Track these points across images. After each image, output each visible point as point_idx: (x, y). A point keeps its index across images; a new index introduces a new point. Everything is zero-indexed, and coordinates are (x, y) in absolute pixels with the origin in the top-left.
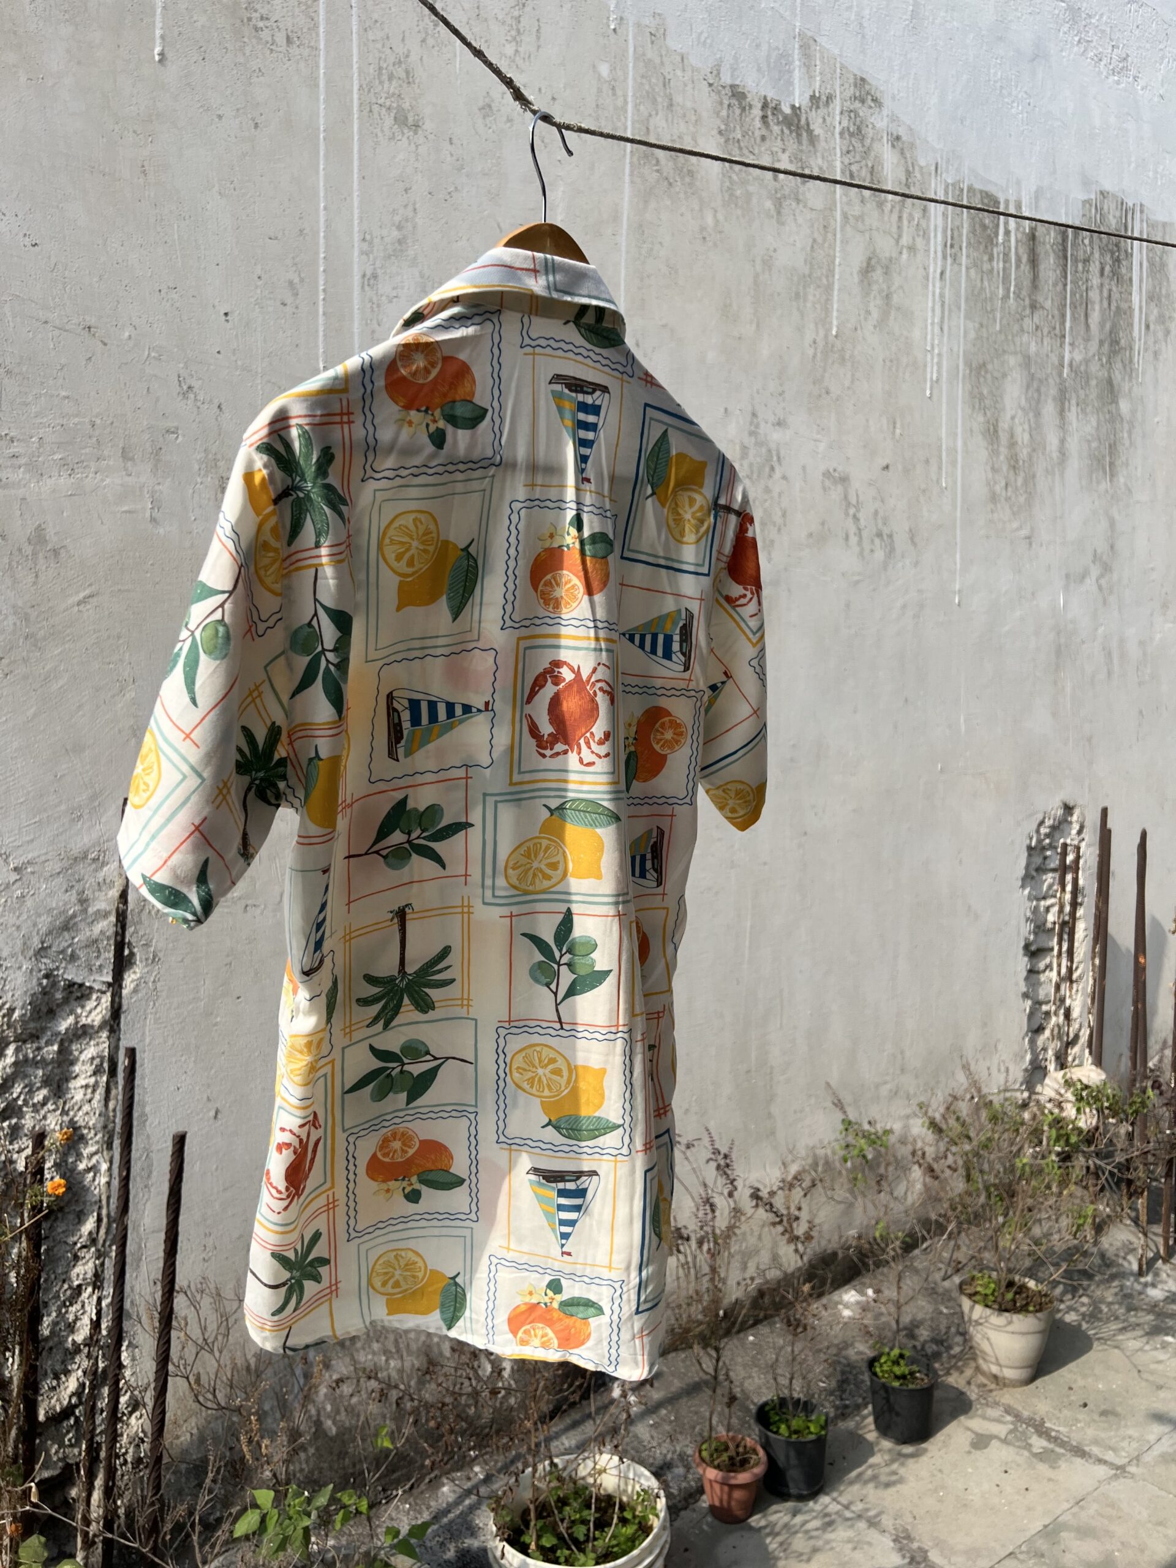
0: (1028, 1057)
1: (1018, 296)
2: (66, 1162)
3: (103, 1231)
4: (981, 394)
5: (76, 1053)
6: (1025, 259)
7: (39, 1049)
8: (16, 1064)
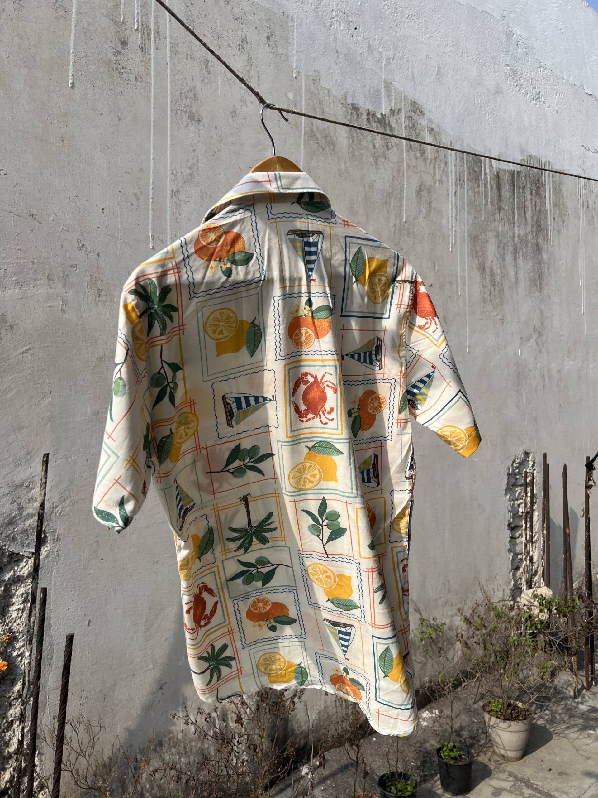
0: (512, 583)
1: (492, 204)
2: (6, 651)
3: (26, 690)
4: (476, 250)
5: (14, 591)
6: (494, 187)
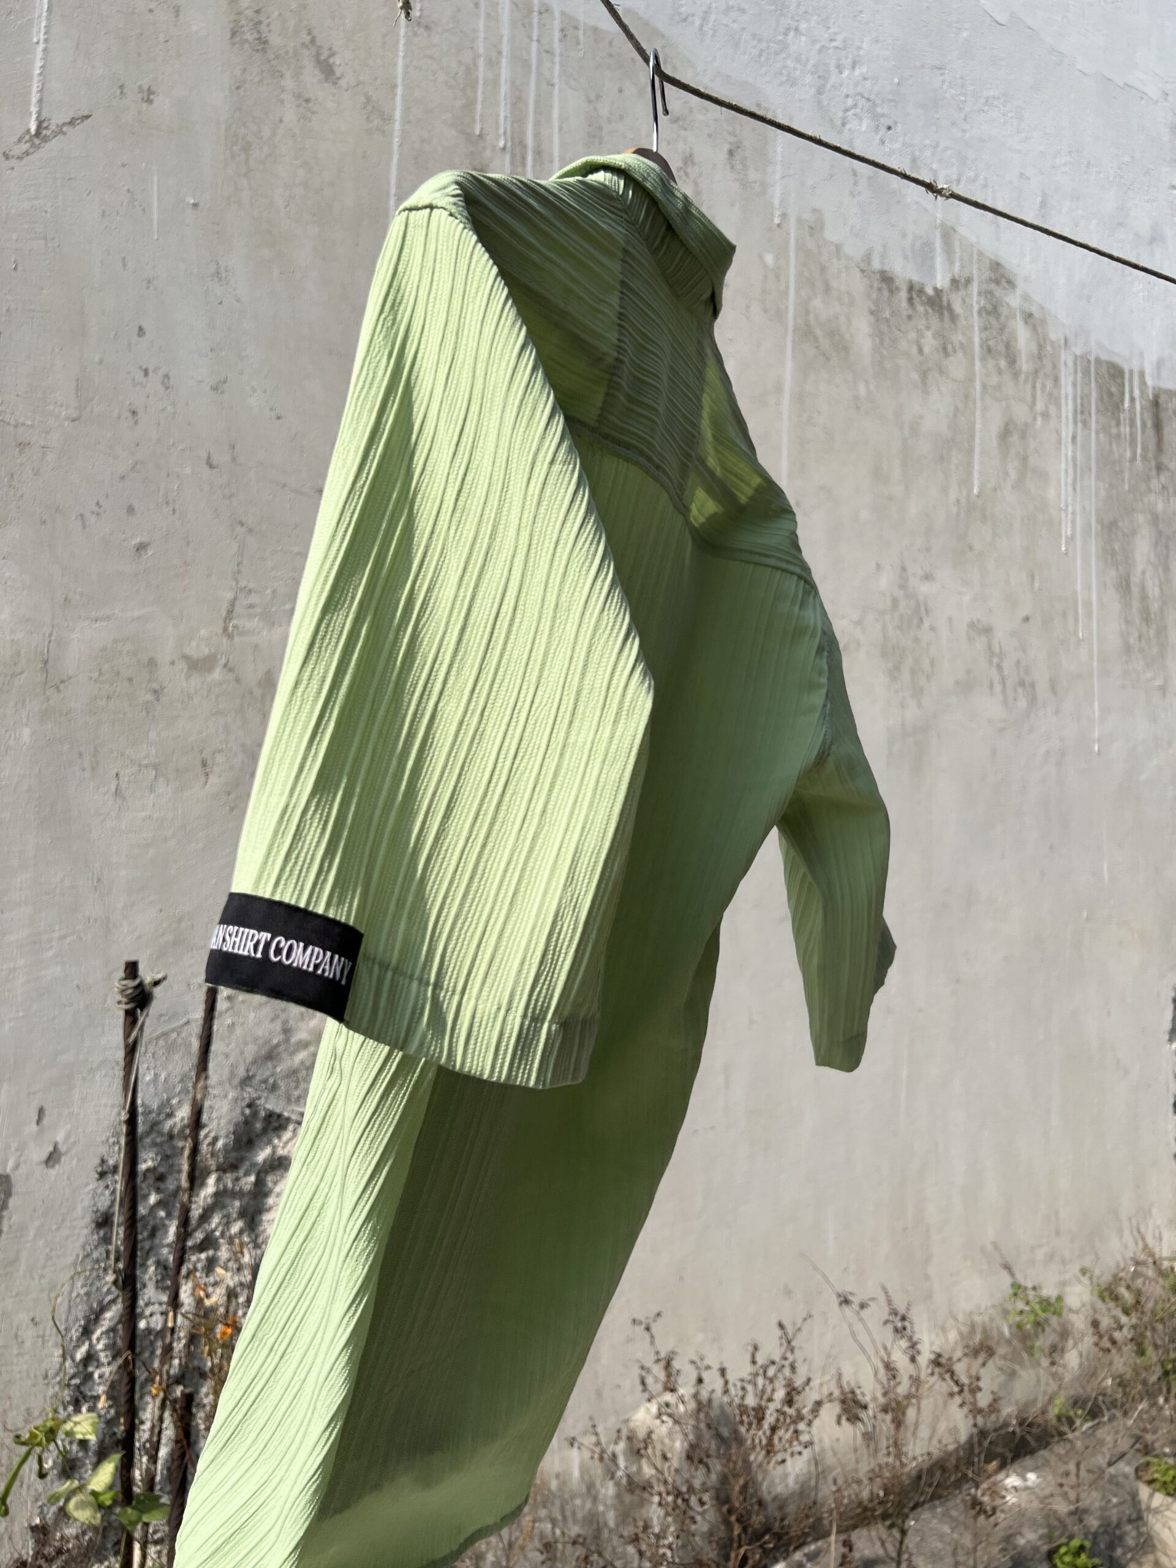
1: (1144, 457)
4: (1113, 550)
5: (270, 1184)
6: (1149, 423)
7: (237, 1179)
8: (216, 1195)
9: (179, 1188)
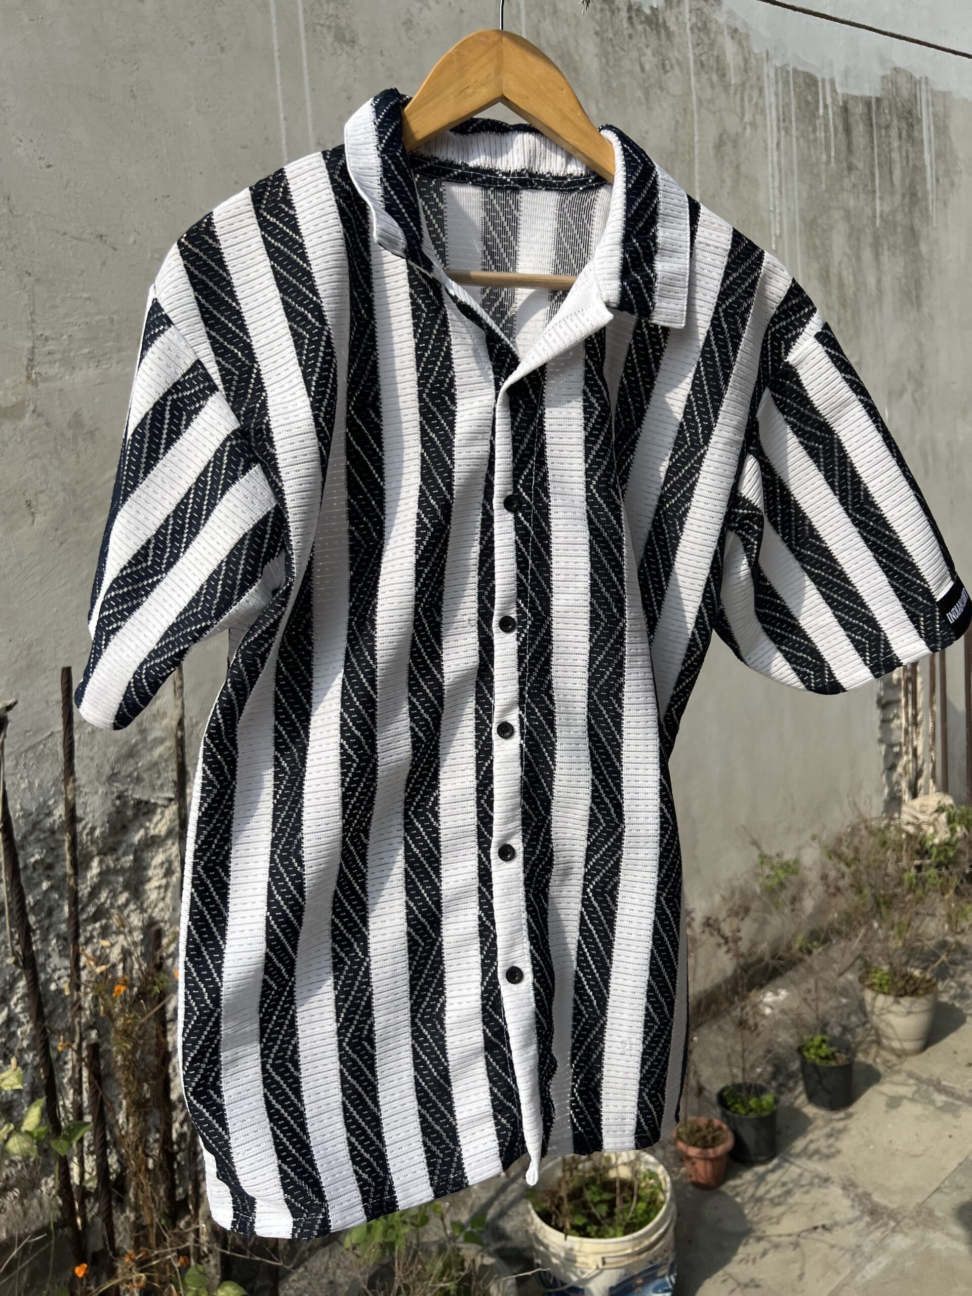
0: (886, 791)
1: (837, 160)
4: (814, 244)
5: (148, 860)
6: (841, 128)
7: (118, 859)
8: (100, 874)
9: (65, 875)
